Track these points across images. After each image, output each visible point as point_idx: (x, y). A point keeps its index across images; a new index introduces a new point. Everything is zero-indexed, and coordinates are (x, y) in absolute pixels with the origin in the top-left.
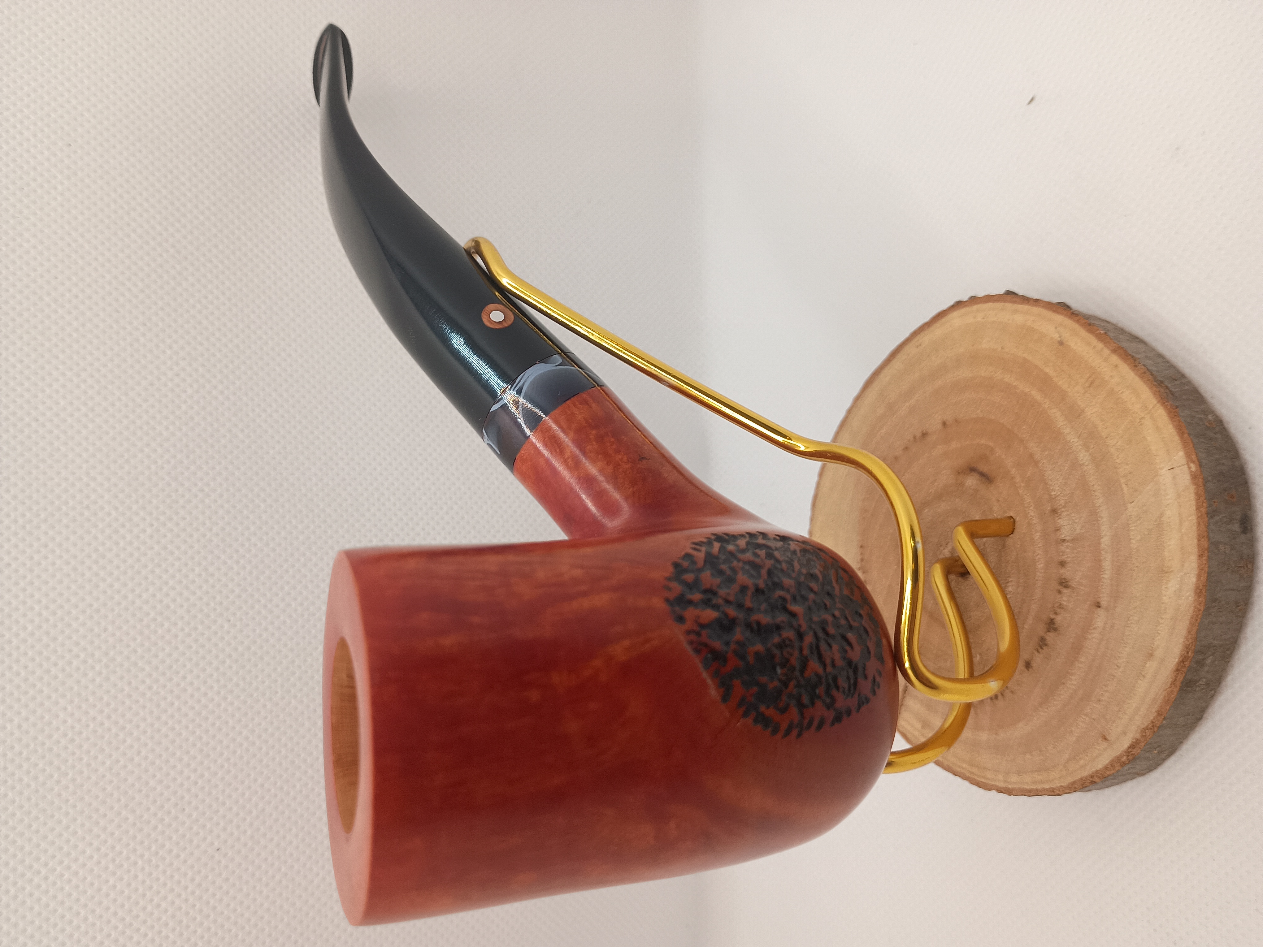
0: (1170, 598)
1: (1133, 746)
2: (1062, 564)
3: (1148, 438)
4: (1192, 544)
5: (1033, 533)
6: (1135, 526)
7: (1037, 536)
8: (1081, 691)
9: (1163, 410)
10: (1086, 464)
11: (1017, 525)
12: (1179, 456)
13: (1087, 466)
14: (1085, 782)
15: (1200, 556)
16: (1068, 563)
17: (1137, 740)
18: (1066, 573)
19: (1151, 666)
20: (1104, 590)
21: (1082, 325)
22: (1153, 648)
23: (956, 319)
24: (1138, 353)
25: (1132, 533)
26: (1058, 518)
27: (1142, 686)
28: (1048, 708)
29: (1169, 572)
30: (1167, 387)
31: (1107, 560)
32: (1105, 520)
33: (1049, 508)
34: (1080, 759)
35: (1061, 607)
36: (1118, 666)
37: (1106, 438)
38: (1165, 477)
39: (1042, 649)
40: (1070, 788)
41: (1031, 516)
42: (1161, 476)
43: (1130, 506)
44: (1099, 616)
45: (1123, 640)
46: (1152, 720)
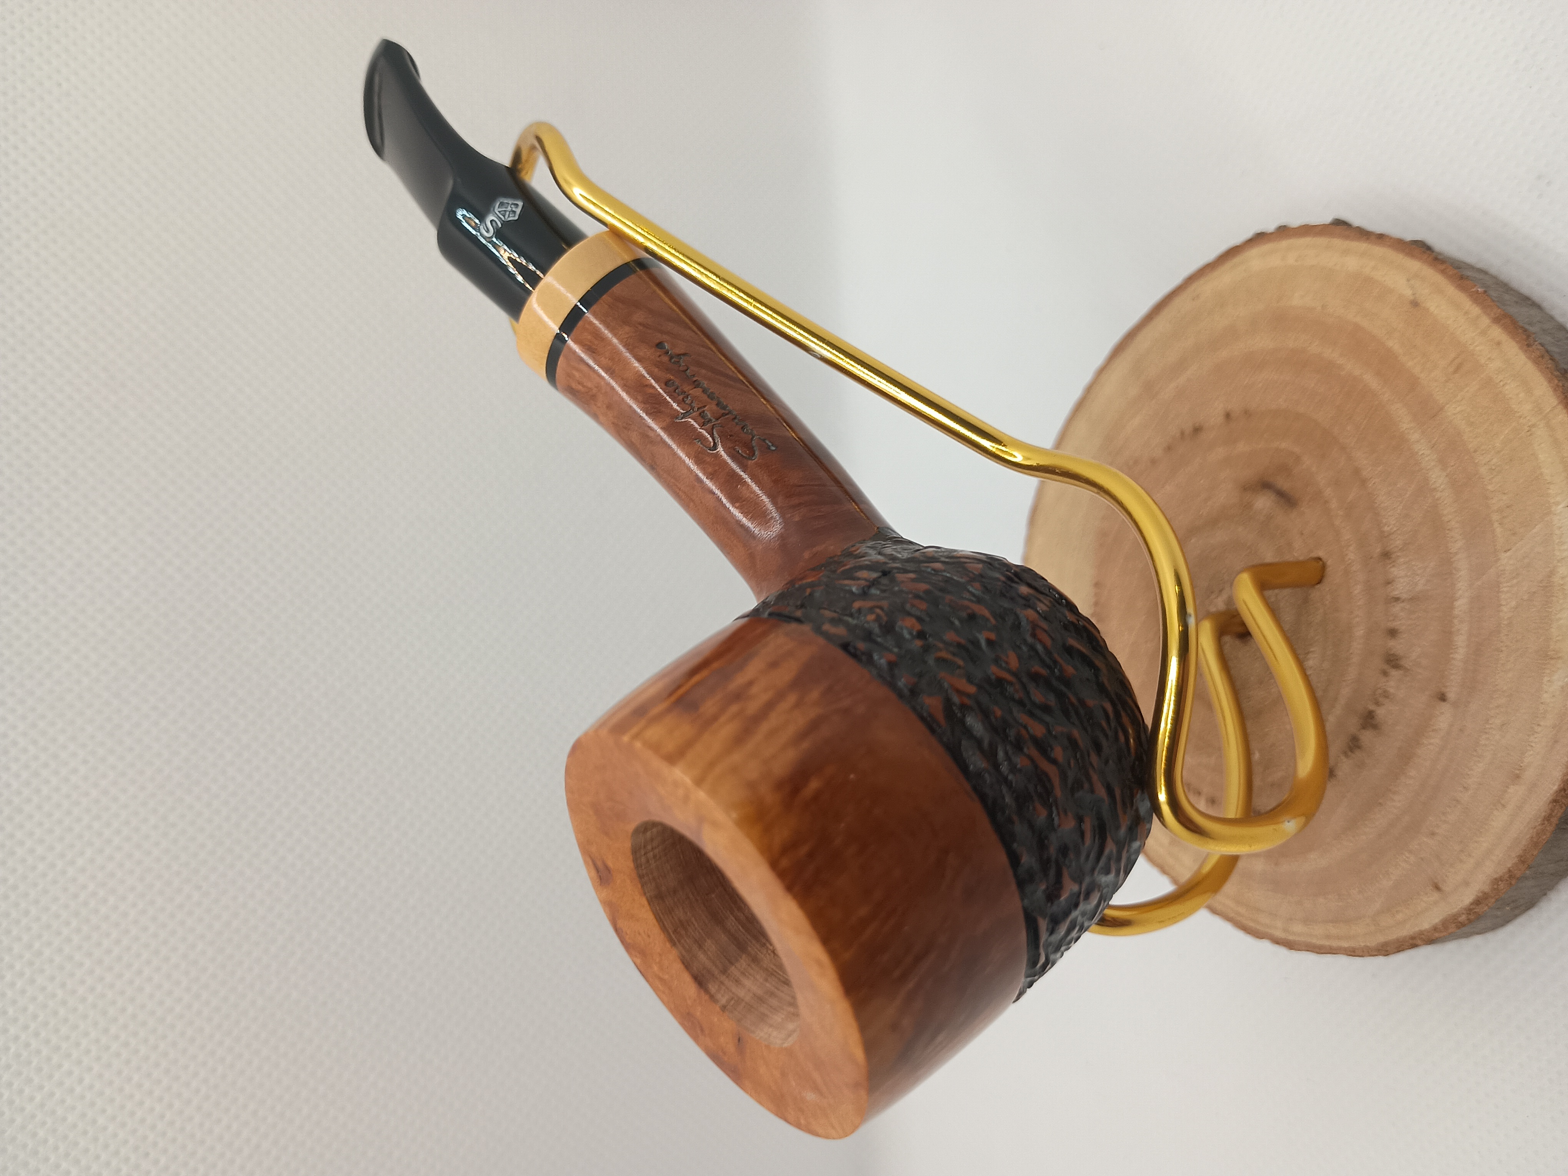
0: (1554, 696)
1: (1477, 902)
3: (1540, 456)
5: (1352, 585)
7: (1358, 589)
10: (1440, 489)
11: (1329, 570)
13: (1441, 492)
14: (1403, 945)
16: (1400, 632)
17: (1485, 893)
18: (1397, 646)
19: (1516, 792)
20: (1452, 677)
21: (1450, 278)
22: (1521, 767)
23: (1256, 259)
24: (1530, 324)
25: (1503, 596)
26: (1391, 566)
27: (1500, 819)
29: (1555, 659)
32: (1462, 573)
33: (1378, 550)
34: (1397, 912)
35: (1386, 695)
36: (1464, 788)
37: (1475, 451)
39: (1353, 752)
40: (1378, 948)
41: (1350, 559)
42: (1556, 514)
43: (1504, 556)
44: (1442, 713)
45: (1476, 751)
46: (1510, 868)
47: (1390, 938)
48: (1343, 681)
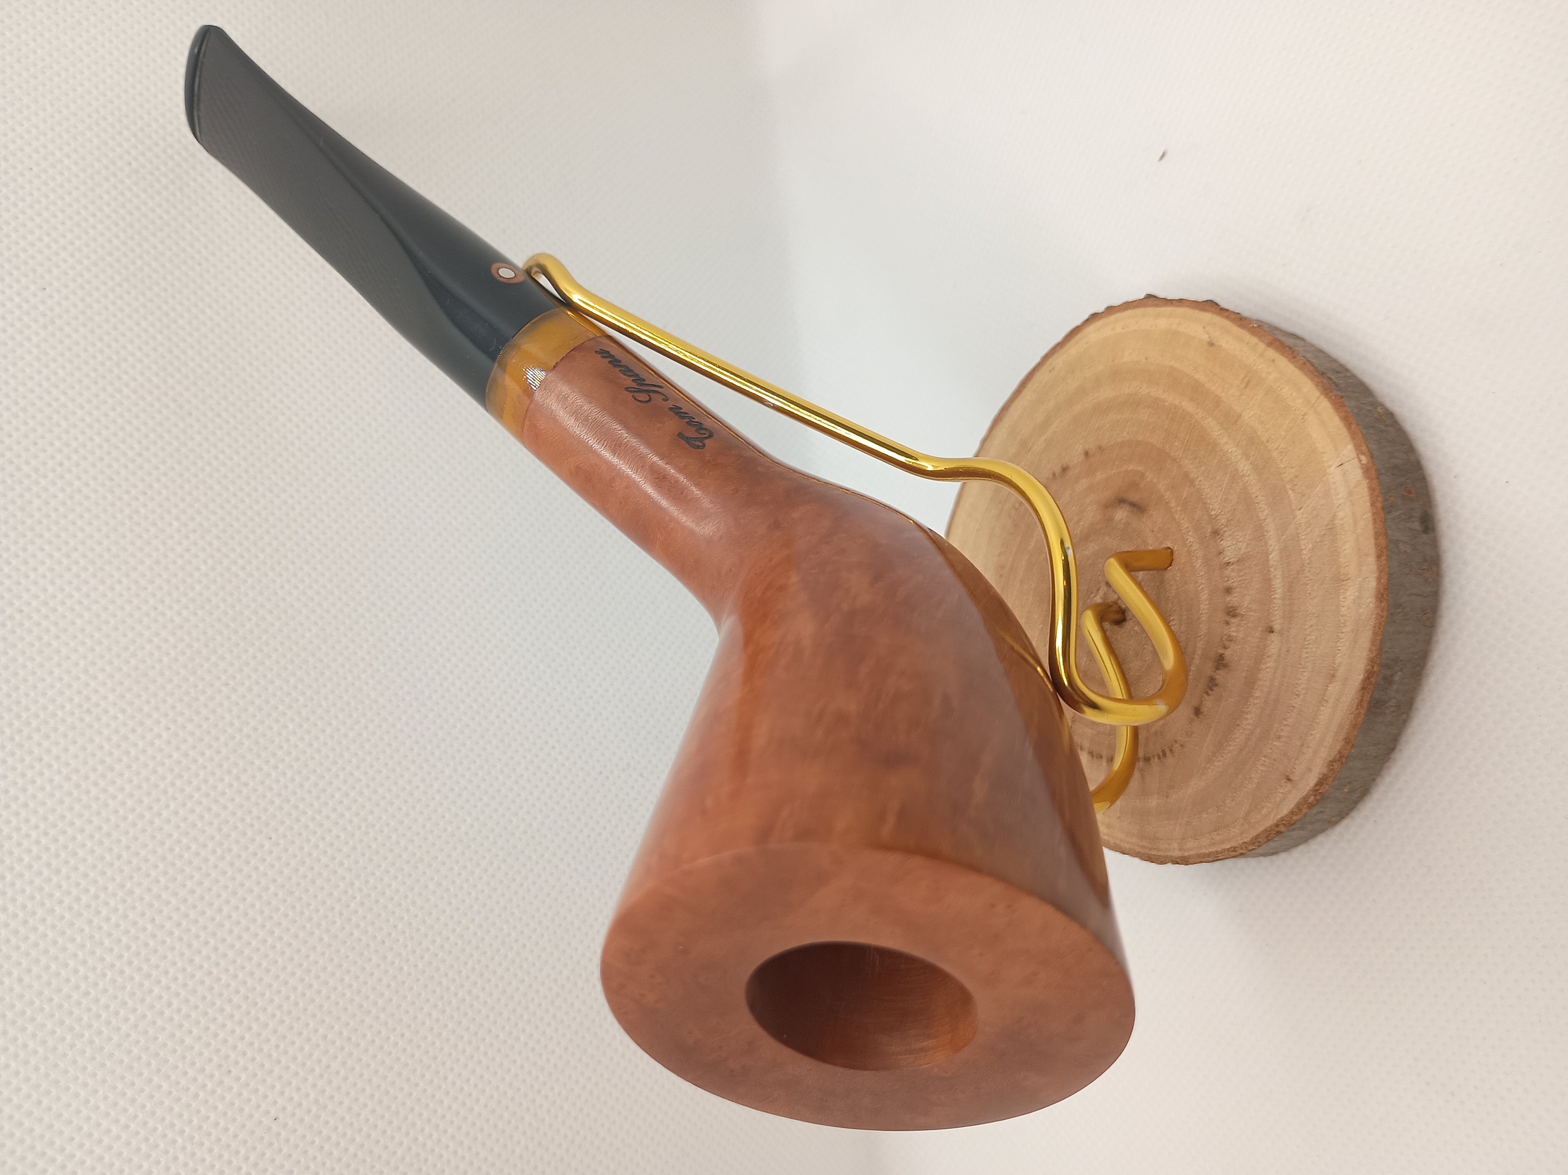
0: (1349, 608)
1: (1320, 783)
2: (1228, 590)
3: (1313, 435)
4: (1368, 544)
5: (1195, 561)
6: (1306, 534)
7: (1198, 564)
8: (1258, 730)
9: (1327, 402)
10: (1247, 474)
11: (1176, 555)
12: (1348, 449)
13: (1248, 476)
14: (1270, 834)
15: (1379, 557)
16: (1234, 588)
17: (1325, 775)
18: (1233, 599)
19: (1334, 688)
20: (1276, 613)
21: (1233, 321)
22: (1334, 667)
23: (1092, 334)
24: (1296, 346)
25: (1302, 543)
26: (1221, 539)
27: (1325, 713)
28: (1222, 756)
29: (1346, 580)
30: (1330, 379)
31: (1278, 578)
32: (1271, 533)
33: (1210, 530)
34: (1262, 808)
35: (1230, 639)
37: (1267, 442)
38: (1335, 475)
39: (1212, 690)
40: (1253, 843)
41: (1190, 542)
42: (1330, 474)
43: (1298, 513)
44: (1273, 642)
45: (1300, 664)
46: (1339, 750)
47: (1260, 830)
48: (1199, 637)
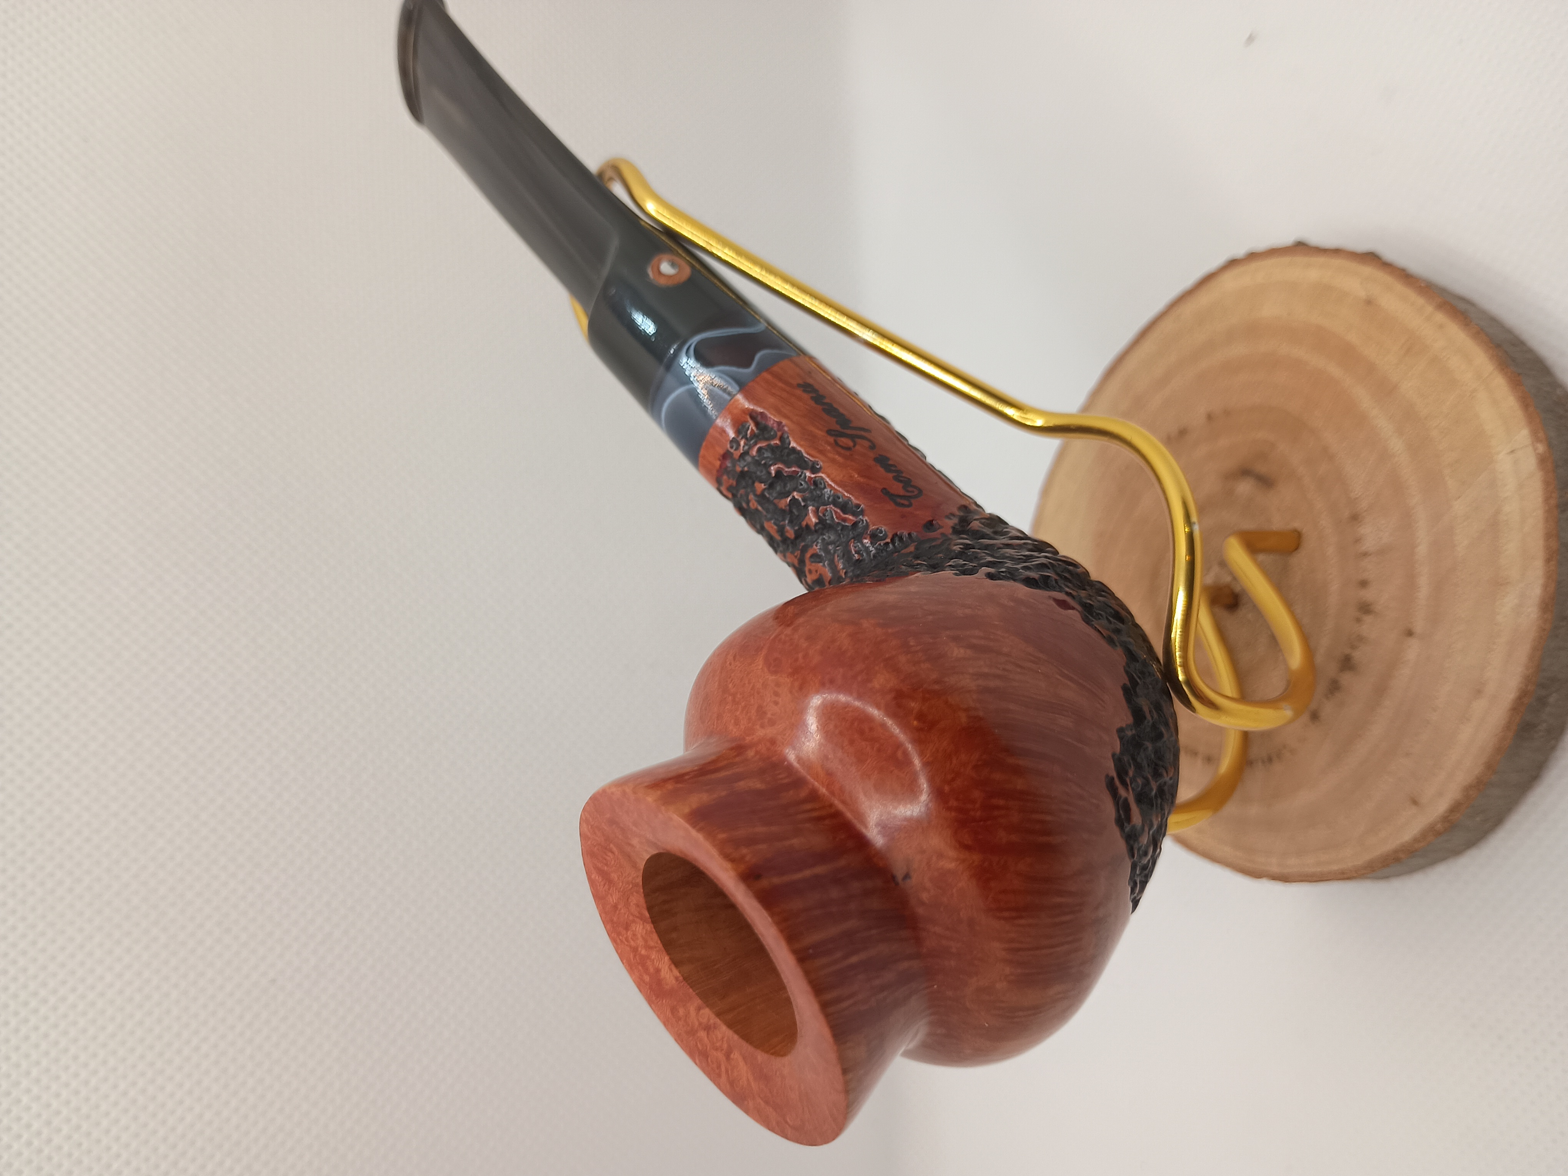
0: (1506, 617)
1: (1451, 810)
2: (1364, 584)
3: (1482, 415)
4: (1537, 545)
5: (1325, 548)
6: (1462, 528)
7: (1331, 550)
8: (1384, 744)
9: (1502, 378)
10: (1398, 454)
11: (1305, 538)
12: (1523, 435)
13: (1399, 456)
15: (1548, 561)
16: (1371, 581)
17: (1458, 802)
18: (1368, 595)
19: (1479, 706)
20: (1417, 613)
21: (1397, 277)
22: (1482, 682)
23: (1230, 282)
24: (1467, 312)
25: (1457, 537)
26: (1358, 526)
27: (1466, 732)
28: (1339, 769)
29: (1506, 584)
30: (1506, 352)
31: (1423, 575)
32: (1421, 523)
33: (1347, 514)
35: (1361, 639)
36: (1433, 709)
37: (1426, 418)
38: (1504, 463)
39: (1333, 694)
41: (1323, 525)
43: (1455, 503)
44: (1411, 647)
45: (1441, 674)
46: (1478, 775)
47: (1376, 855)
48: (1325, 630)
